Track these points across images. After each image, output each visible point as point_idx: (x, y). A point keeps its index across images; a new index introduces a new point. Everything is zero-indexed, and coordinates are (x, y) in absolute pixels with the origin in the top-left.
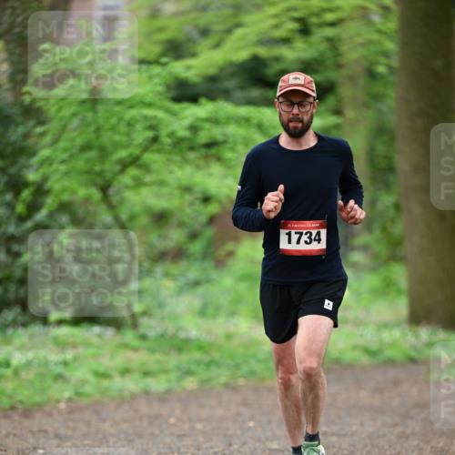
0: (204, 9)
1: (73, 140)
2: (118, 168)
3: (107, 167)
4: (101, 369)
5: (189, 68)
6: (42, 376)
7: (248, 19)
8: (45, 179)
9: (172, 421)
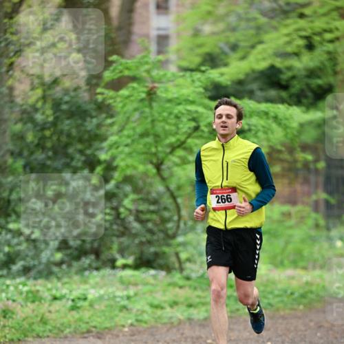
0: (234, 29)
1: (134, 129)
2: (168, 150)
3: (160, 149)
4: (156, 302)
5: (222, 74)
6: (111, 306)
7: (266, 37)
8: (113, 158)
9: (209, 341)
